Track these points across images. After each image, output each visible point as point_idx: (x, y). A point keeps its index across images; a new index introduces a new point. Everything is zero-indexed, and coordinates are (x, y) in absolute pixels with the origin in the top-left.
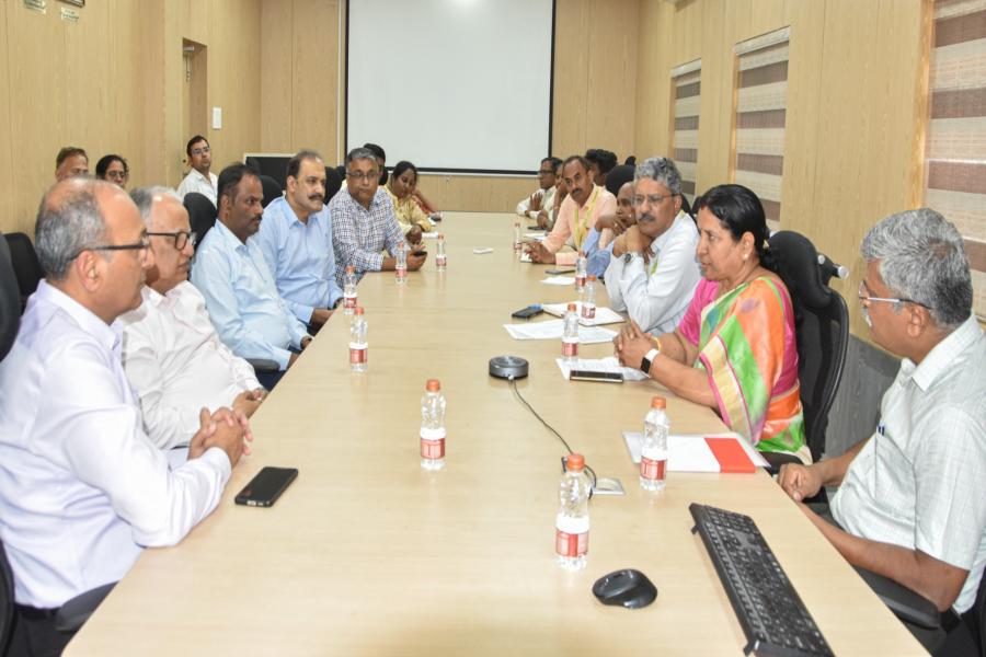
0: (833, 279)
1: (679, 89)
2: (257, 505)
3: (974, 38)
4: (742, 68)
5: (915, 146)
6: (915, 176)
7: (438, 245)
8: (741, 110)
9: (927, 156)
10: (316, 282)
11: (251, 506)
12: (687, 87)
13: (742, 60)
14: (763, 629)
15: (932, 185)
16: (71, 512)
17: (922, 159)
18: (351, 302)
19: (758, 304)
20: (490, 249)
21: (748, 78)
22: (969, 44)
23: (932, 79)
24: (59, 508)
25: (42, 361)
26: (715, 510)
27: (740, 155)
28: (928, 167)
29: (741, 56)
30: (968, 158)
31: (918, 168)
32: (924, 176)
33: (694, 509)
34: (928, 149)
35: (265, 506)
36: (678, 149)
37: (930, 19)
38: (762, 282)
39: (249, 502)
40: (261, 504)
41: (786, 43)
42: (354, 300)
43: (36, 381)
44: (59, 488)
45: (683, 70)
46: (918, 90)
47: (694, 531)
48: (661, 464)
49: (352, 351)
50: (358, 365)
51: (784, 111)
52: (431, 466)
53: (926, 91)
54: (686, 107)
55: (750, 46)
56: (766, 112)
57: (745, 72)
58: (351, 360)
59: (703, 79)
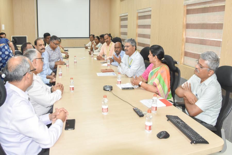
0: (176, 64)
1: (121, 19)
2: (71, 130)
3: (195, 14)
4: (139, 15)
5: (183, 34)
6: (183, 40)
7: (75, 58)
8: (139, 24)
9: (185, 36)
10: (46, 69)
11: (70, 130)
12: (124, 19)
13: (139, 14)
14: (194, 139)
15: (186, 42)
16: (22, 141)
17: (184, 37)
18: (61, 75)
19: (164, 71)
20: (84, 58)
21: (140, 18)
22: (194, 15)
23: (186, 21)
24: (19, 140)
25: (11, 106)
26: (171, 116)
27: (139, 34)
28: (185, 38)
29: (138, 13)
30: (190, 37)
31: (183, 39)
32: (185, 40)
33: (167, 116)
34: (185, 35)
35: (73, 129)
36: (122, 32)
37: (185, 9)
38: (164, 66)
39: (69, 129)
40: (72, 129)
41: (151, 11)
42: (61, 74)
43: (10, 111)
44: (18, 136)
45: (123, 15)
46: (183, 23)
47: (168, 120)
48: (156, 108)
49: (70, 88)
50: (72, 91)
51: (150, 25)
52: (105, 114)
53: (185, 23)
54: (124, 23)
55: (141, 11)
56: (145, 25)
57: (139, 16)
58: (70, 90)
59: (128, 17)
